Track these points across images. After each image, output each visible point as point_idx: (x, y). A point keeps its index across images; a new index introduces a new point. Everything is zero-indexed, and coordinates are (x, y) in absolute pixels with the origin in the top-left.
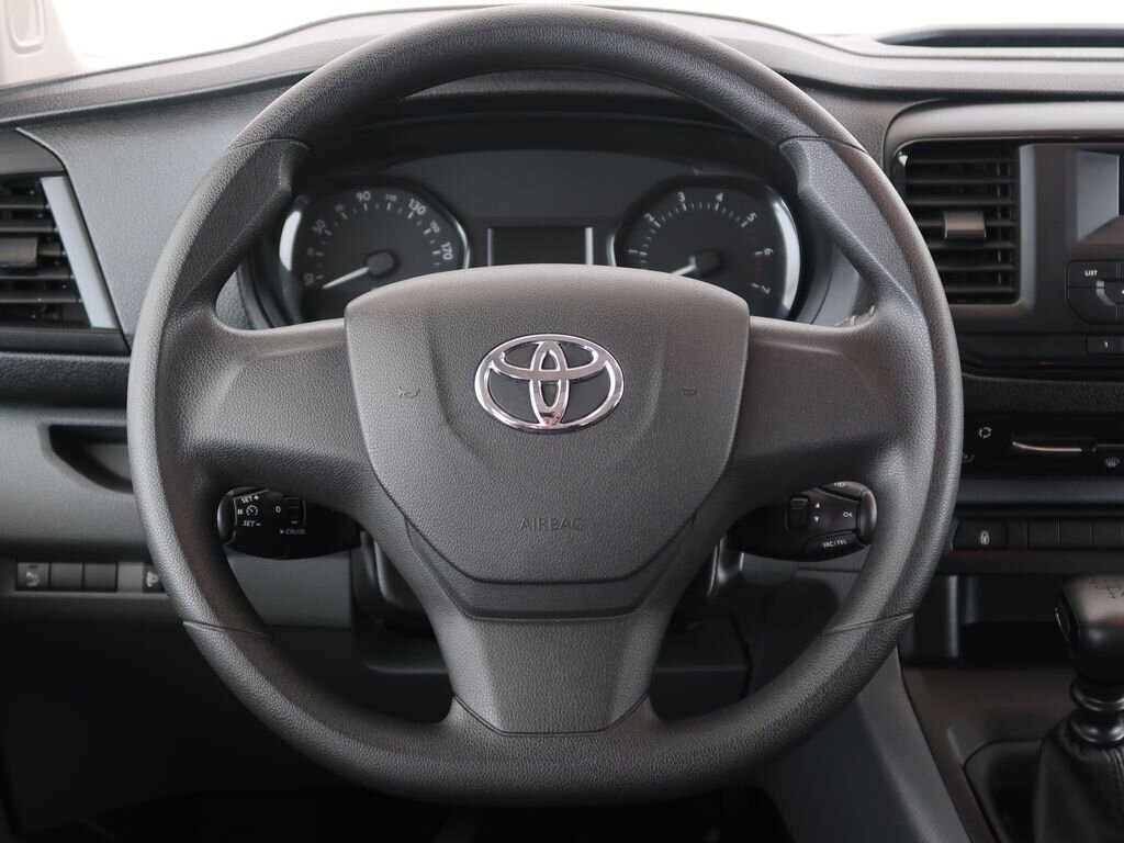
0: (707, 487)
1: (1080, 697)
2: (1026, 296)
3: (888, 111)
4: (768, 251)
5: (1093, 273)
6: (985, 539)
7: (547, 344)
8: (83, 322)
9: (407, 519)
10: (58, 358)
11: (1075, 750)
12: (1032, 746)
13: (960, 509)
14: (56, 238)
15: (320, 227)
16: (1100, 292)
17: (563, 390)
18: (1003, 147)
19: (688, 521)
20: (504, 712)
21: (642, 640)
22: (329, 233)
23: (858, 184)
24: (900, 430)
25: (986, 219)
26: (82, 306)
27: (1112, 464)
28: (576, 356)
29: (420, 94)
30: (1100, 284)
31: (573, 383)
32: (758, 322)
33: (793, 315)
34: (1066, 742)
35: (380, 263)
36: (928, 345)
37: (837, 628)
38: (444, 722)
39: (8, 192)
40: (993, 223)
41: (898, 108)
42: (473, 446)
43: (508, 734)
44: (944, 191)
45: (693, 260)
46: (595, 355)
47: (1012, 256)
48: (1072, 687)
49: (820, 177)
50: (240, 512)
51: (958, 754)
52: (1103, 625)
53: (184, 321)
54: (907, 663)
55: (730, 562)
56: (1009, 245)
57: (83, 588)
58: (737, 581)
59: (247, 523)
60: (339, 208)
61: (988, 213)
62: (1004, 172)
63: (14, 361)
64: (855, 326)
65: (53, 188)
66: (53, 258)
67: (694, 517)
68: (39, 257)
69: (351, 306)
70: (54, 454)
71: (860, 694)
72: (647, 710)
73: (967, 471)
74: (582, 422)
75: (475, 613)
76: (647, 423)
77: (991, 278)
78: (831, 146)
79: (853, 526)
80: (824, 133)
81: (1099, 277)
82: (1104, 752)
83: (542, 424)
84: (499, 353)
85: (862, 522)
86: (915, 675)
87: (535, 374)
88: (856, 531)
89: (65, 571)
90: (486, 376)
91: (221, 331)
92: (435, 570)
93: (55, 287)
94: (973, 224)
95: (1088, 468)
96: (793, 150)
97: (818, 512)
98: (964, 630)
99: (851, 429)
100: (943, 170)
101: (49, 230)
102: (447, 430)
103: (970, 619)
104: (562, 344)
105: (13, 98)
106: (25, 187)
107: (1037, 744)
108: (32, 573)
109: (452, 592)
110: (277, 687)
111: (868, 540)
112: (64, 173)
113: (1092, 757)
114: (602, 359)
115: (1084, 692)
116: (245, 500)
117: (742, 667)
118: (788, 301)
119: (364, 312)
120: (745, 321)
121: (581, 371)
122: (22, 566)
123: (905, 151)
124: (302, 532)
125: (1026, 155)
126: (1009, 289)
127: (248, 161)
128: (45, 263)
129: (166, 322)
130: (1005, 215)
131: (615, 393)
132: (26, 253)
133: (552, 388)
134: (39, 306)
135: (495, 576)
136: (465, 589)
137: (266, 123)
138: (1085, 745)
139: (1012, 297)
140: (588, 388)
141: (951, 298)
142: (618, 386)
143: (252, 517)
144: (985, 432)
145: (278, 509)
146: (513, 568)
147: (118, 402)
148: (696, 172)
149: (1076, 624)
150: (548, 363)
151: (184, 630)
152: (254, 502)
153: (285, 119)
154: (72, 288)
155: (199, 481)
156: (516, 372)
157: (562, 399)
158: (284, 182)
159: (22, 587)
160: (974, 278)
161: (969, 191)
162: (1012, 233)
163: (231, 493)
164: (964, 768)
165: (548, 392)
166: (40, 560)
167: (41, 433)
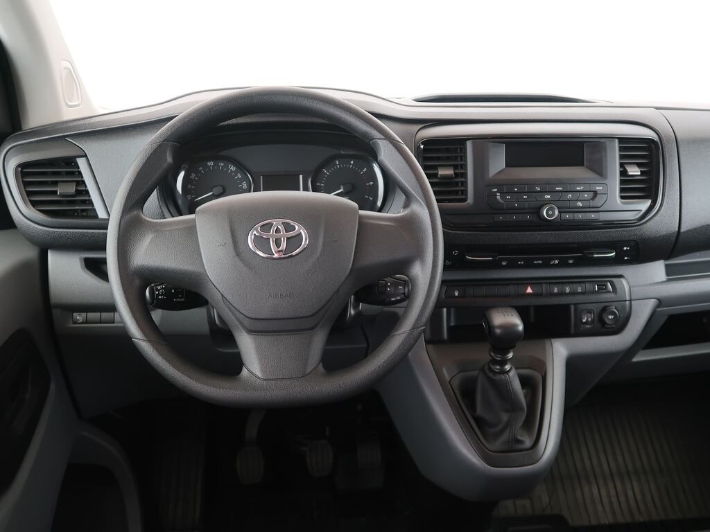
0: (343, 279)
1: (492, 354)
2: (470, 200)
3: (416, 127)
4: (371, 183)
5: (495, 190)
6: (456, 294)
7: (277, 223)
8: (96, 216)
9: (222, 295)
10: (86, 231)
11: (491, 375)
12: (475, 373)
13: (443, 282)
14: (83, 182)
15: (193, 176)
16: (498, 197)
17: (284, 241)
18: (460, 141)
19: (335, 293)
20: (263, 371)
21: (319, 341)
22: (196, 178)
23: (401, 157)
24: (419, 254)
25: (454, 170)
26: (95, 209)
27: (504, 264)
28: (289, 228)
29: (223, 123)
30: (498, 194)
31: (288, 239)
32: (362, 212)
33: (380, 210)
34: (488, 371)
35: (217, 190)
36: (429, 221)
37: (396, 333)
38: (240, 376)
39: (63, 164)
40: (457, 171)
41: (420, 126)
42: (248, 265)
43: (265, 380)
44: (438, 159)
45: (342, 187)
46: (297, 227)
47: (464, 184)
48: (490, 351)
49: (386, 153)
50: (157, 293)
51: (447, 376)
52: (501, 327)
53: (128, 217)
54: (428, 342)
55: (356, 307)
56: (463, 180)
57: (100, 322)
58: (358, 314)
59: (160, 297)
60: (201, 168)
61: (455, 167)
62: (461, 151)
63: (67, 233)
64: (402, 213)
65: (81, 162)
66: (82, 191)
67: (338, 291)
68: (76, 190)
69: (198, 209)
70: (86, 269)
71: (410, 354)
72: (321, 368)
73: (445, 268)
74: (294, 253)
75: (251, 332)
76: (318, 254)
77: (456, 192)
78: (390, 142)
79: (403, 292)
80: (388, 137)
81: (498, 192)
82: (502, 376)
83: (276, 256)
84: (257, 227)
85: (406, 290)
86: (431, 347)
87: (272, 236)
88: (404, 294)
89: (93, 316)
90: (253, 237)
91: (145, 220)
92: (234, 314)
93: (84, 202)
94: (449, 172)
95: (495, 265)
96: (375, 144)
97: (389, 286)
98: (449, 328)
99: (400, 254)
100: (438, 151)
101: (80, 179)
102: (237, 258)
103: (452, 324)
104: (283, 223)
105: (64, 126)
106: (70, 162)
107: (477, 372)
108: (79, 317)
109: (241, 324)
110: (170, 364)
111: (408, 297)
112: (86, 156)
113: (498, 377)
114: (299, 229)
115: (493, 352)
116: (159, 288)
117: (365, 345)
118: (379, 204)
119: (203, 211)
120: (357, 212)
121: (291, 234)
122: (75, 314)
123: (423, 143)
124: (183, 300)
125: (469, 144)
126: (463, 197)
127: (154, 151)
128: (79, 193)
129: (121, 217)
130: (462, 168)
131: (305, 243)
132: (71, 189)
133: (279, 241)
134: (78, 210)
135: (258, 317)
136: (246, 322)
137: (161, 135)
138: (495, 373)
139: (465, 200)
140: (294, 241)
141: (438, 201)
142: (306, 239)
143: (162, 294)
144: (456, 253)
145: (173, 291)
146: (265, 313)
147: (103, 248)
148: (343, 152)
149: (491, 327)
150: (278, 231)
151: (132, 341)
152: (163, 288)
153: (169, 134)
154: (90, 202)
155: (137, 282)
156: (265, 235)
157: (284, 245)
158: (169, 159)
159: (75, 322)
160: (450, 193)
161: (448, 158)
162: (464, 175)
163: (153, 285)
164: (449, 383)
165: (278, 243)
166: (83, 312)
167: (80, 261)
